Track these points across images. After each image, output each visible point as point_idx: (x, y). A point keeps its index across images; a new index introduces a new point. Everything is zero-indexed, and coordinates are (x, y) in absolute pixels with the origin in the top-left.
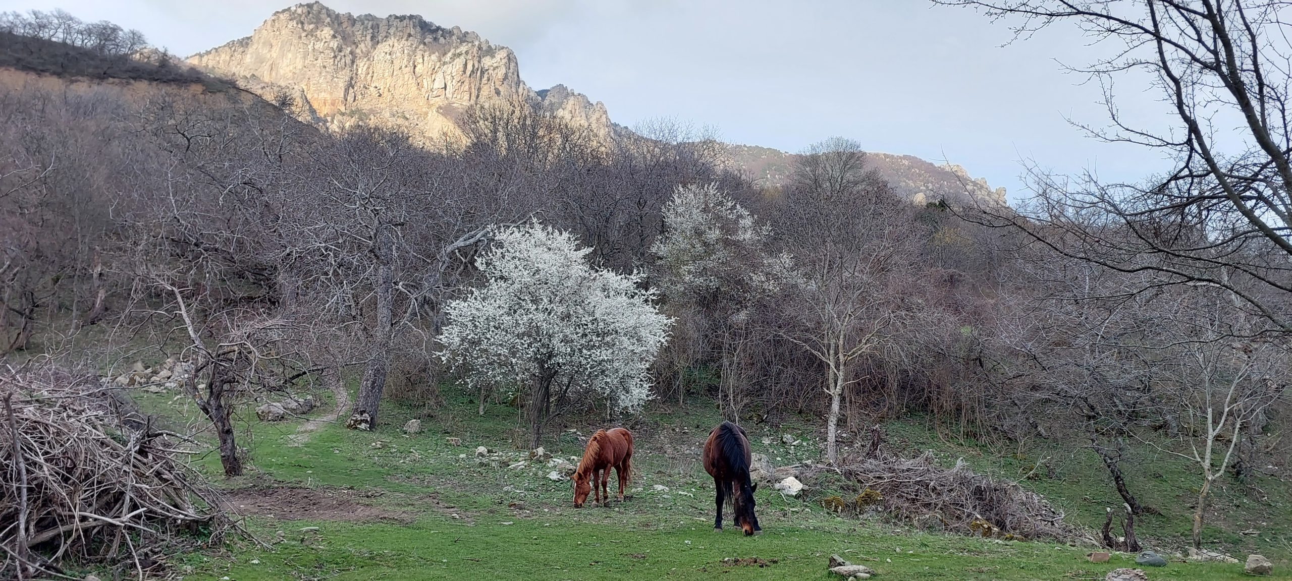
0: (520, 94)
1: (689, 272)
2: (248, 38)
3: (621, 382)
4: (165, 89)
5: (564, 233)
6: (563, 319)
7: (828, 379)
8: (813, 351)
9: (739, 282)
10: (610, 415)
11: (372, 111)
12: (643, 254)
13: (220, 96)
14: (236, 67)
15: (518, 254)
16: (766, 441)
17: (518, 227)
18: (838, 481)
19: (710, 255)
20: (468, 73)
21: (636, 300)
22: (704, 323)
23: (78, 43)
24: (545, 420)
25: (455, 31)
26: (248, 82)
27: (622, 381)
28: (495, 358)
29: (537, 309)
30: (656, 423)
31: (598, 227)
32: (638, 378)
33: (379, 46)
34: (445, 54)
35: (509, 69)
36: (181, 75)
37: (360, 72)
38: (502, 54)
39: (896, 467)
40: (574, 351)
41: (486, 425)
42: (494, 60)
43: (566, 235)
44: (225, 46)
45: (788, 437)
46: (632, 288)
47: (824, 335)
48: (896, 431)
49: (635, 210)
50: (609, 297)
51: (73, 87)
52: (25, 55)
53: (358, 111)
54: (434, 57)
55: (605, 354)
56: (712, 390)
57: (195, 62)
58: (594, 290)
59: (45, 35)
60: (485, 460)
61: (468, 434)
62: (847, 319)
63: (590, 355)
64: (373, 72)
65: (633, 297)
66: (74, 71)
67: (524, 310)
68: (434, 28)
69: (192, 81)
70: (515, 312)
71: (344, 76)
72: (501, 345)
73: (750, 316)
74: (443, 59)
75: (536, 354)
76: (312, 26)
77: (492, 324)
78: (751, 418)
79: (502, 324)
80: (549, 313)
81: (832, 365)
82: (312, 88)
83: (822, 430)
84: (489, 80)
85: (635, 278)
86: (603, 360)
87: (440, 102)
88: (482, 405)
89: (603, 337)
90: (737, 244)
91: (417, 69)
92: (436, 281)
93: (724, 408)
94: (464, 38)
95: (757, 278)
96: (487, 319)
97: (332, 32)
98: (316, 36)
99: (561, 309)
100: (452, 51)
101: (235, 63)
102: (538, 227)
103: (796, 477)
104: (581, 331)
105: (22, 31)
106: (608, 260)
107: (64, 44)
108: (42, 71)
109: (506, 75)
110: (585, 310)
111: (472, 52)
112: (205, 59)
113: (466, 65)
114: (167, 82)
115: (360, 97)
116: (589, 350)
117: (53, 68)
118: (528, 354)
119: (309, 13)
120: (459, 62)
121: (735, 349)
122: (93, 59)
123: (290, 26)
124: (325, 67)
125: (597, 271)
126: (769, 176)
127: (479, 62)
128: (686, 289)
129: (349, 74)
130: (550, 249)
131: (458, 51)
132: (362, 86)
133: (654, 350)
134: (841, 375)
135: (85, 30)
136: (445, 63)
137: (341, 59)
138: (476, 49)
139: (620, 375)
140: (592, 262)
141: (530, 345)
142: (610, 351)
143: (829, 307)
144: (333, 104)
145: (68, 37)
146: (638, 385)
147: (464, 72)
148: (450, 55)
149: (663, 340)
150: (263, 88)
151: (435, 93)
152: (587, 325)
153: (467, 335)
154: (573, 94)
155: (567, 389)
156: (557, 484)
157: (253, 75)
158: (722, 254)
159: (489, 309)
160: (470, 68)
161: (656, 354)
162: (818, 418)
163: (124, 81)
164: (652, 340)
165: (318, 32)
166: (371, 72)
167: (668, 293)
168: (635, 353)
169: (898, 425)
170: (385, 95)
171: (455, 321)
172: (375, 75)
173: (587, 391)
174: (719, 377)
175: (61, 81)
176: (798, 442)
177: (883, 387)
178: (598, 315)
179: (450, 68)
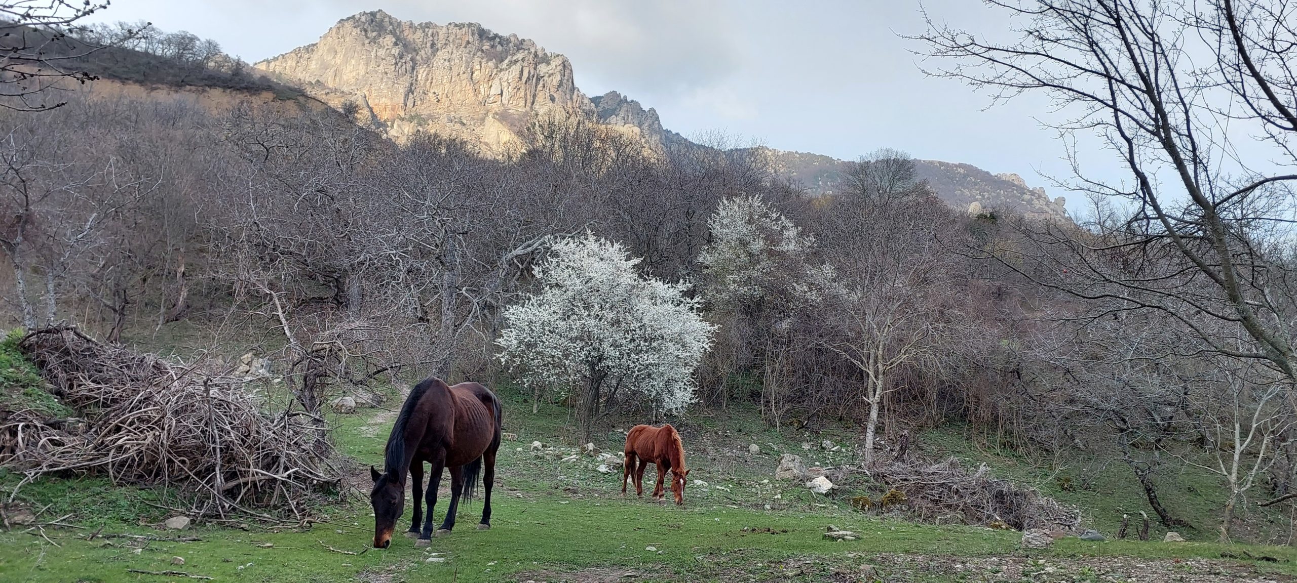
0: (574, 101)
1: (734, 282)
2: (314, 45)
3: (666, 385)
4: (240, 97)
5: (615, 244)
6: (613, 325)
7: (866, 389)
8: (853, 360)
9: (783, 292)
10: (656, 417)
11: (430, 117)
12: (690, 263)
13: (290, 104)
14: (302, 73)
15: (571, 264)
16: (806, 446)
17: (572, 237)
18: (867, 482)
19: (754, 265)
20: (524, 79)
21: (682, 308)
22: (748, 331)
23: (159, 52)
24: (594, 419)
25: (512, 39)
26: (313, 88)
27: (668, 383)
28: (550, 359)
29: (589, 315)
30: (700, 425)
31: (647, 235)
32: (682, 382)
33: (439, 53)
34: (502, 61)
35: (564, 76)
36: (253, 83)
37: (419, 78)
38: (558, 61)
39: (922, 470)
40: (623, 355)
41: (539, 423)
42: (550, 67)
43: (617, 246)
44: (291, 53)
45: (827, 443)
46: (678, 297)
47: (863, 344)
48: (932, 440)
49: (683, 220)
50: (656, 304)
51: (153, 94)
52: (111, 64)
53: (418, 116)
54: (491, 64)
55: (652, 358)
56: (755, 396)
57: (263, 67)
58: (643, 298)
59: (129, 44)
60: (540, 454)
61: (523, 430)
62: (886, 329)
63: (638, 359)
64: (432, 79)
65: (678, 305)
66: (155, 79)
67: (577, 315)
68: (491, 35)
69: (263, 89)
70: (569, 317)
71: (405, 82)
72: (555, 348)
73: (792, 324)
74: (500, 66)
75: (587, 357)
76: (374, 34)
77: (547, 328)
78: (791, 424)
79: (557, 328)
80: (600, 320)
81: (871, 374)
82: (374, 94)
83: (861, 437)
84: (544, 87)
85: (681, 286)
86: (651, 364)
87: (496, 107)
88: (535, 404)
89: (650, 342)
90: (782, 254)
91: (474, 75)
92: (496, 287)
93: (766, 414)
94: (520, 45)
95: (801, 288)
96: (543, 324)
97: (394, 40)
98: (379, 44)
99: (611, 315)
100: (509, 58)
101: (301, 69)
102: (592, 238)
103: (827, 477)
104: (629, 337)
105: (109, 42)
106: (657, 267)
107: (146, 54)
108: (127, 79)
109: (561, 81)
110: (633, 317)
111: (529, 60)
112: (272, 65)
113: (522, 72)
114: (240, 90)
115: (419, 102)
116: (637, 354)
117: (136, 76)
118: (580, 356)
119: (372, 21)
120: (516, 69)
121: (777, 357)
122: (172, 68)
123: (354, 34)
124: (386, 73)
125: (645, 280)
126: (820, 183)
127: (535, 69)
128: (730, 297)
129: (409, 80)
130: (602, 259)
131: (515, 58)
132: (421, 92)
133: (698, 355)
134: (880, 383)
135: (166, 40)
136: (501, 70)
137: (402, 66)
138: (532, 55)
139: (666, 379)
140: (641, 271)
141: (582, 348)
142: (657, 356)
143: (869, 318)
144: (393, 109)
145: (150, 47)
146: (682, 389)
147: (520, 78)
148: (506, 61)
149: (706, 347)
150: (327, 94)
151: (491, 99)
152: (635, 331)
153: (525, 338)
154: (626, 100)
155: (615, 391)
156: (606, 476)
157: (318, 81)
158: (765, 263)
159: (544, 314)
160: (525, 75)
161: (699, 359)
162: (857, 425)
163: (200, 89)
164: (696, 346)
165: (381, 39)
166: (430, 79)
167: (713, 301)
168: (680, 358)
169: (936, 434)
170: (443, 100)
171: (513, 324)
172: (434, 81)
173: (634, 393)
174: (762, 383)
175: (142, 89)
176: (836, 448)
177: (922, 397)
178: (646, 321)
179: (506, 75)
